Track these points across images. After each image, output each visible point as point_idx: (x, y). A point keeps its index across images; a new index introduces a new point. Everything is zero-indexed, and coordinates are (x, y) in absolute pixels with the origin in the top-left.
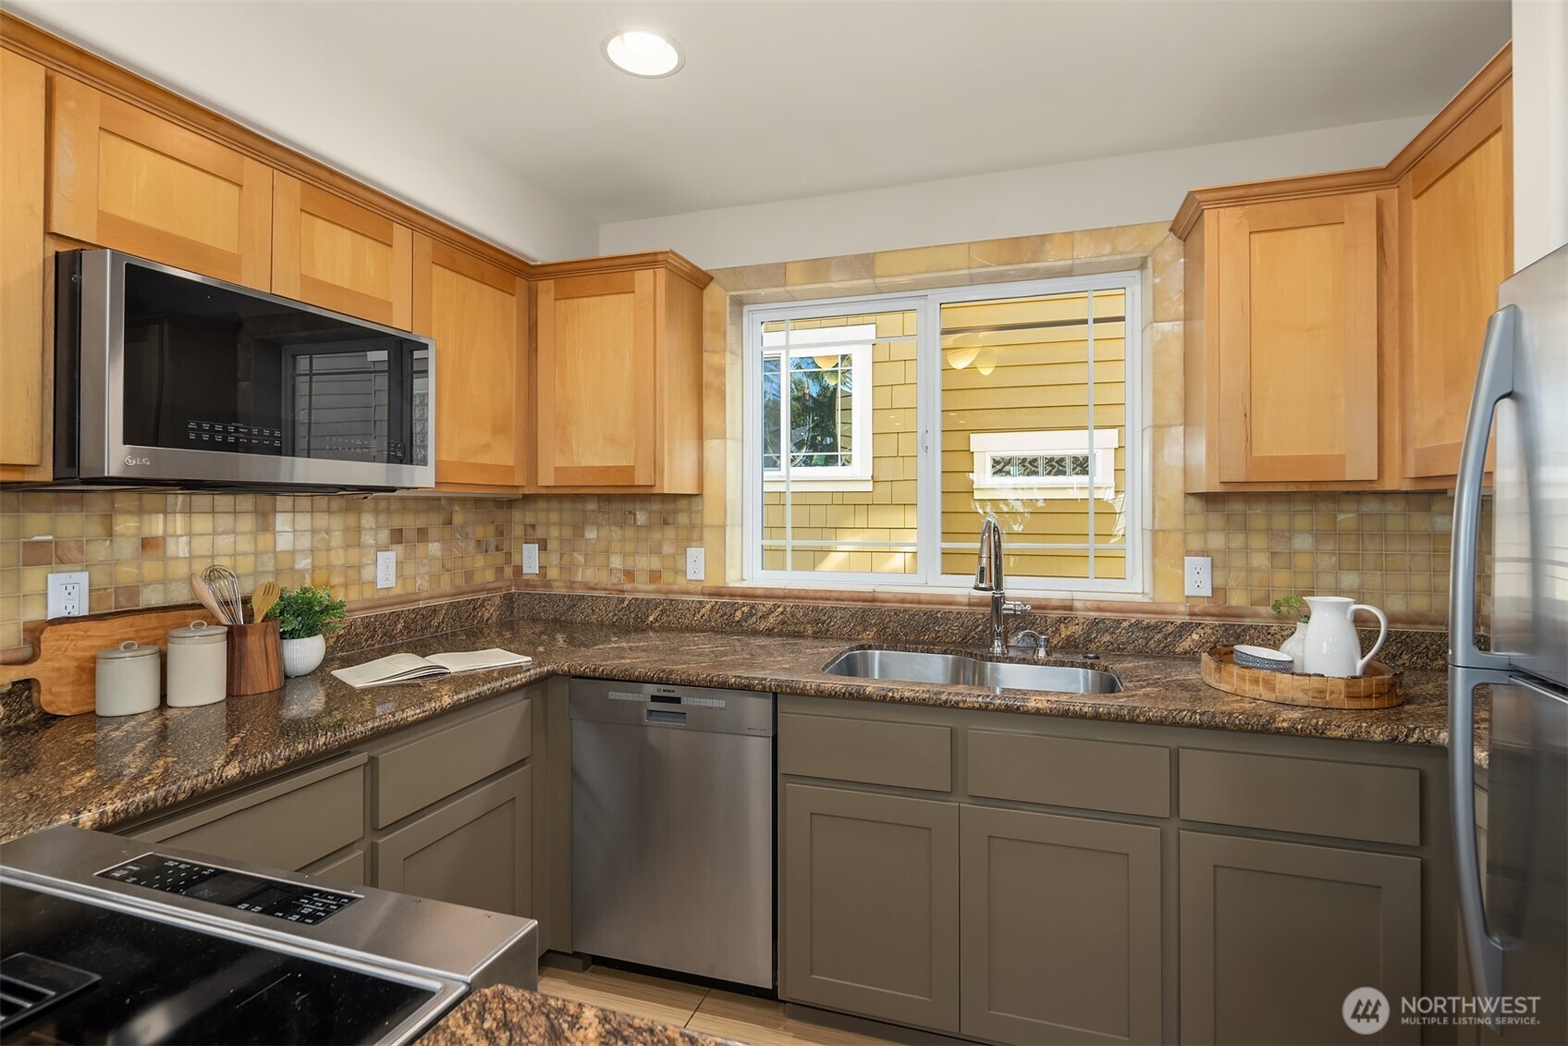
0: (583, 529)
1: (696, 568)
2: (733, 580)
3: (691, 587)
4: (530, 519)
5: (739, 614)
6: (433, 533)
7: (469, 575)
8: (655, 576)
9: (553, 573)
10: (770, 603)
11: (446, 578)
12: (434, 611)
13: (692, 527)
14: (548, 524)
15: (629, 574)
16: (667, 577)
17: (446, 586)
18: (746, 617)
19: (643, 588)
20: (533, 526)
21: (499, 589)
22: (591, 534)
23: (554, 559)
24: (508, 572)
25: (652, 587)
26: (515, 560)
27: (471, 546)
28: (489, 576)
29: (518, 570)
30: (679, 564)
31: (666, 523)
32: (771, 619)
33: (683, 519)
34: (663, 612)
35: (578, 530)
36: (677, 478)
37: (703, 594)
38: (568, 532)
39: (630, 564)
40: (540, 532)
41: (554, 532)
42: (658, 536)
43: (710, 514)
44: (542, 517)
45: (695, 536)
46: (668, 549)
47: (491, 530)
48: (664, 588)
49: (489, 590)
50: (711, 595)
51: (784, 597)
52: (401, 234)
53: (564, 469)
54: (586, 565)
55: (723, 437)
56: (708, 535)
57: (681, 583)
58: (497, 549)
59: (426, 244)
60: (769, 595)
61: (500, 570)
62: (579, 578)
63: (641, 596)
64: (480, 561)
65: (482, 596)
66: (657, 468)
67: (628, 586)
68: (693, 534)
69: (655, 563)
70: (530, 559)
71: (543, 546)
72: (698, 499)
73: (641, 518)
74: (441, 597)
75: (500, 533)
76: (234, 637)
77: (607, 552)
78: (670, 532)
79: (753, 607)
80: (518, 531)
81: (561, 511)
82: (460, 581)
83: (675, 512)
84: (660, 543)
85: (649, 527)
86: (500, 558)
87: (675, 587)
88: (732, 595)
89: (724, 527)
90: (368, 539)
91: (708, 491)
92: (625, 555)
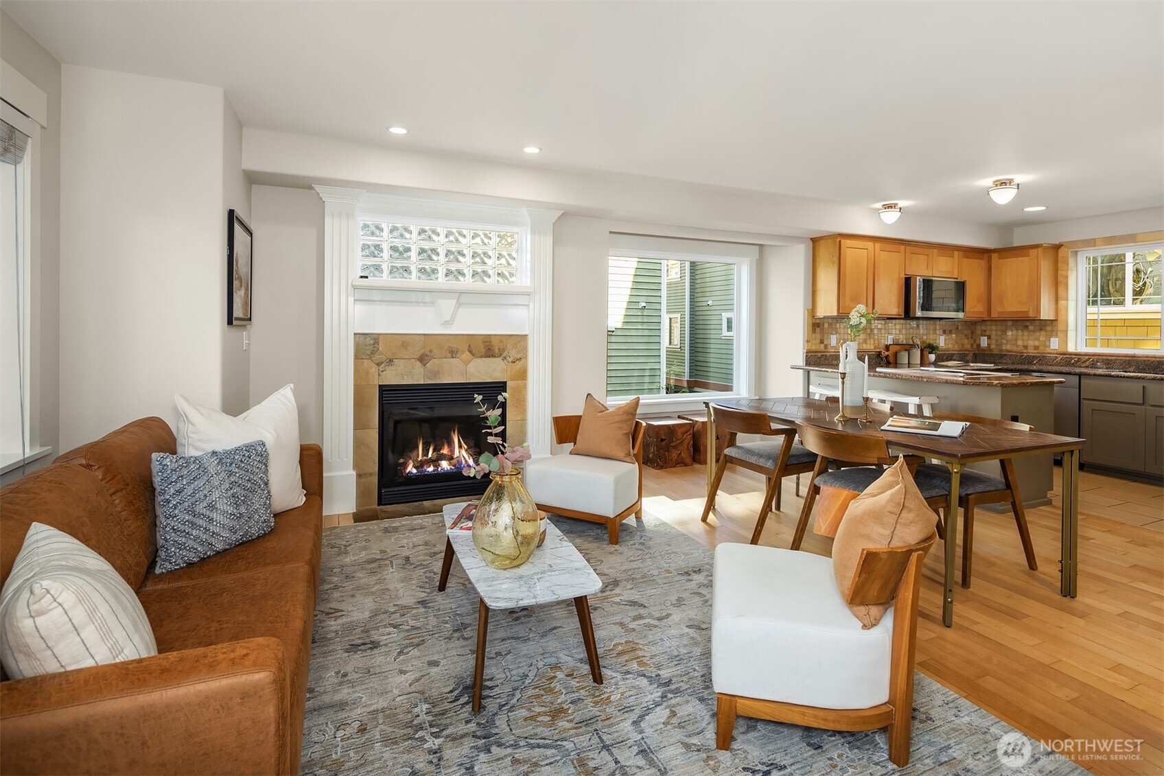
0: (1006, 332)
1: (1054, 344)
2: (1071, 348)
3: (1052, 352)
4: (983, 328)
5: (1073, 361)
6: (953, 331)
7: (963, 345)
8: (1036, 348)
9: (993, 347)
10: (1087, 357)
11: (956, 346)
12: (954, 354)
13: (1053, 331)
14: (991, 330)
15: (1026, 347)
16: (1041, 348)
17: (956, 348)
18: (1076, 362)
19: (1031, 351)
20: (985, 331)
21: (972, 351)
22: (1010, 333)
23: (994, 342)
24: (975, 346)
25: (1036, 351)
26: (977, 342)
27: (964, 336)
28: (969, 346)
29: (979, 345)
30: (1047, 343)
31: (1041, 329)
32: (1087, 363)
33: (1049, 328)
34: (1040, 360)
35: (1004, 332)
36: (1046, 313)
37: (1057, 354)
38: (999, 333)
39: (1025, 344)
40: (988, 333)
41: (994, 333)
42: (1038, 334)
43: (1060, 326)
44: (989, 328)
45: (1054, 334)
46: (1042, 338)
47: (970, 331)
48: (1041, 352)
49: (969, 351)
50: (1060, 354)
51: (1093, 355)
52: (956, 253)
53: (1002, 312)
54: (1006, 344)
55: (1067, 299)
56: (1059, 334)
57: (1048, 350)
58: (971, 338)
59: (961, 253)
60: (1086, 355)
61: (972, 345)
62: (1004, 348)
63: (1031, 354)
64: (966, 341)
65: (967, 352)
66: (1038, 311)
67: (1025, 351)
68: (1054, 333)
69: (1037, 343)
70: (984, 342)
71: (989, 337)
72: (1056, 322)
73: (1031, 328)
74: (955, 351)
75: (972, 333)
76: (922, 350)
77: (1016, 340)
78: (1043, 333)
79: (1079, 358)
80: (979, 332)
81: (996, 325)
82: (960, 347)
83: (1045, 326)
84: (1039, 337)
85: (1034, 331)
86: (972, 341)
87: (1045, 352)
88: (1070, 354)
89: (1067, 331)
90: (938, 332)
91: (1059, 319)
92: (1023, 340)
